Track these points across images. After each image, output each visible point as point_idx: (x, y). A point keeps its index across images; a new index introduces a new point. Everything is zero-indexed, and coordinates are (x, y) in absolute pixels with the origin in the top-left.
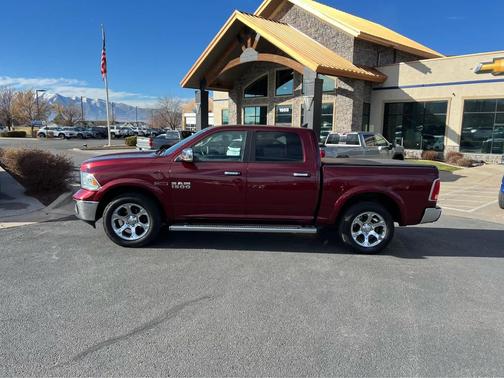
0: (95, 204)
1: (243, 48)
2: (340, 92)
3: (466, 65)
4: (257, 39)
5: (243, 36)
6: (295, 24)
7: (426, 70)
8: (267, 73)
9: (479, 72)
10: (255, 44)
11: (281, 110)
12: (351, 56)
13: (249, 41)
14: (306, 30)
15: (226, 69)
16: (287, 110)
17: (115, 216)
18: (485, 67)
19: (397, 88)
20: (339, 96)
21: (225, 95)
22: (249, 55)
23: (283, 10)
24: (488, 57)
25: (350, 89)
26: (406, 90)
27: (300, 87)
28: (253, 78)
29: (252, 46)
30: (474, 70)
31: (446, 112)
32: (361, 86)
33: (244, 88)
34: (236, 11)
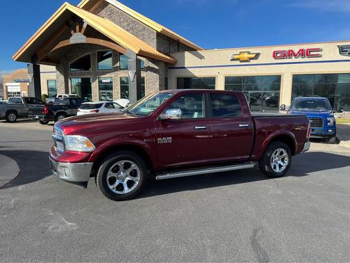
0: (90, 164)
1: (72, 32)
2: (149, 69)
3: (225, 55)
4: (85, 26)
5: (71, 23)
6: (110, 18)
7: (201, 57)
8: (90, 53)
9: (232, 60)
10: (83, 30)
11: (104, 81)
12: (155, 44)
13: (77, 27)
14: (119, 24)
15: (56, 47)
16: (109, 81)
17: (110, 174)
18: (236, 57)
19: (184, 68)
20: (149, 72)
21: (53, 68)
22: (77, 38)
23: (99, 7)
24: (237, 51)
25: (156, 67)
26: (190, 69)
27: (118, 65)
28: (77, 56)
29: (80, 32)
30: (229, 59)
31: (215, 83)
32: (163, 65)
33: (69, 64)
34: (66, 3)
